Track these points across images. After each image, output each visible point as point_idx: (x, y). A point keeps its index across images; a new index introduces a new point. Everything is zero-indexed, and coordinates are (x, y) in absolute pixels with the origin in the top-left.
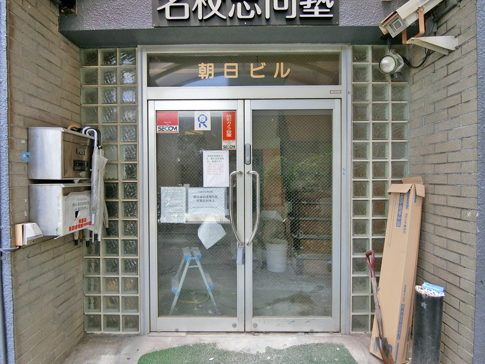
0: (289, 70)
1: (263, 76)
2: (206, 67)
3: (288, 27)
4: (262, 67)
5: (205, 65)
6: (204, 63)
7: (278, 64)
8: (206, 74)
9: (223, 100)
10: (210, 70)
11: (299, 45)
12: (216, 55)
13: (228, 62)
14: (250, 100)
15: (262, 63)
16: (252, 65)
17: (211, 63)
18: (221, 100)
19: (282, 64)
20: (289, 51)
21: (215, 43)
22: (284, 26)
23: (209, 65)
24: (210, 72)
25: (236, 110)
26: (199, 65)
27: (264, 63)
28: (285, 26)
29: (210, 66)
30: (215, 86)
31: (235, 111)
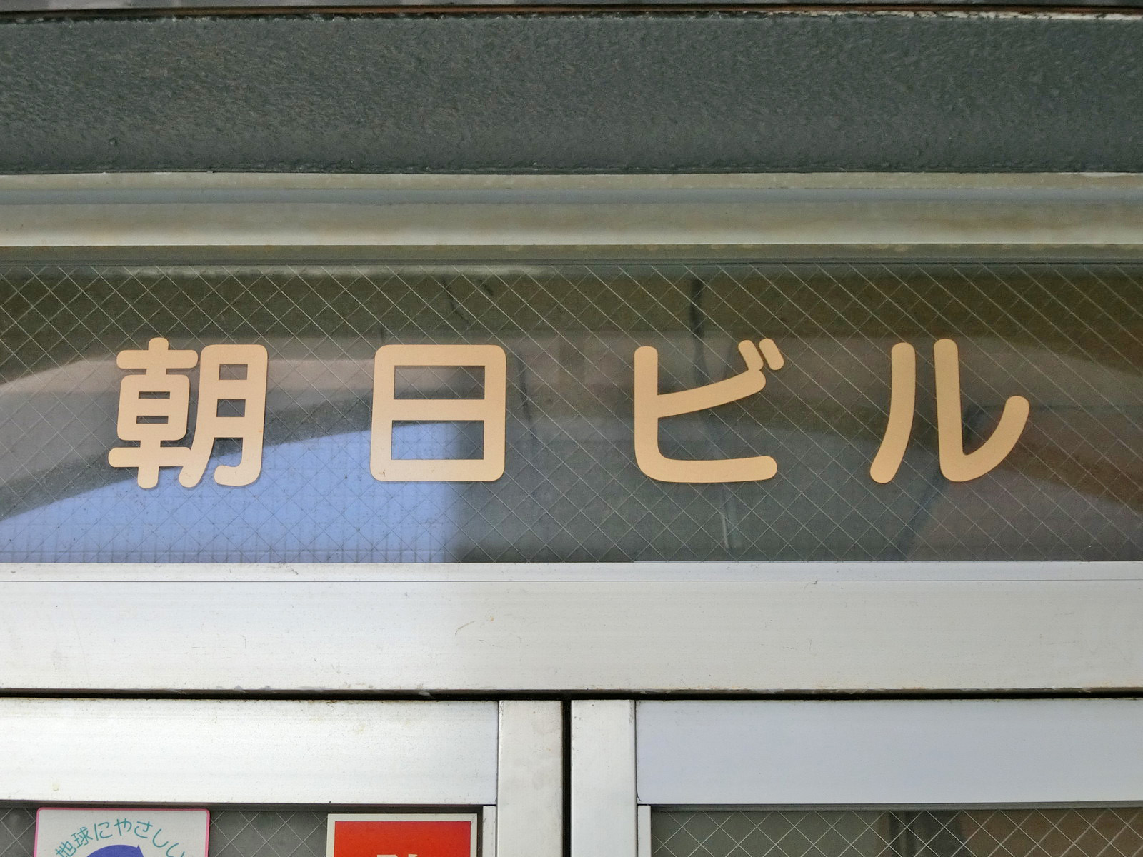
0: (1016, 412)
1: (762, 468)
2: (193, 374)
3: (997, 24)
4: (749, 384)
5: (186, 358)
6: (178, 338)
7: (903, 355)
8: (186, 441)
9: (341, 706)
10: (232, 408)
11: (1097, 182)
12: (293, 271)
13: (411, 334)
14: (627, 704)
15: (746, 347)
16: (646, 360)
17: (243, 335)
18: (321, 706)
19: (946, 351)
20: (1007, 239)
21: (294, 164)
22: (961, 15)
23: (217, 354)
24: (229, 426)
25: (477, 810)
26: (127, 358)
27: (768, 345)
28: (974, 16)
29: (233, 372)
30: (271, 561)
31: (473, 818)
